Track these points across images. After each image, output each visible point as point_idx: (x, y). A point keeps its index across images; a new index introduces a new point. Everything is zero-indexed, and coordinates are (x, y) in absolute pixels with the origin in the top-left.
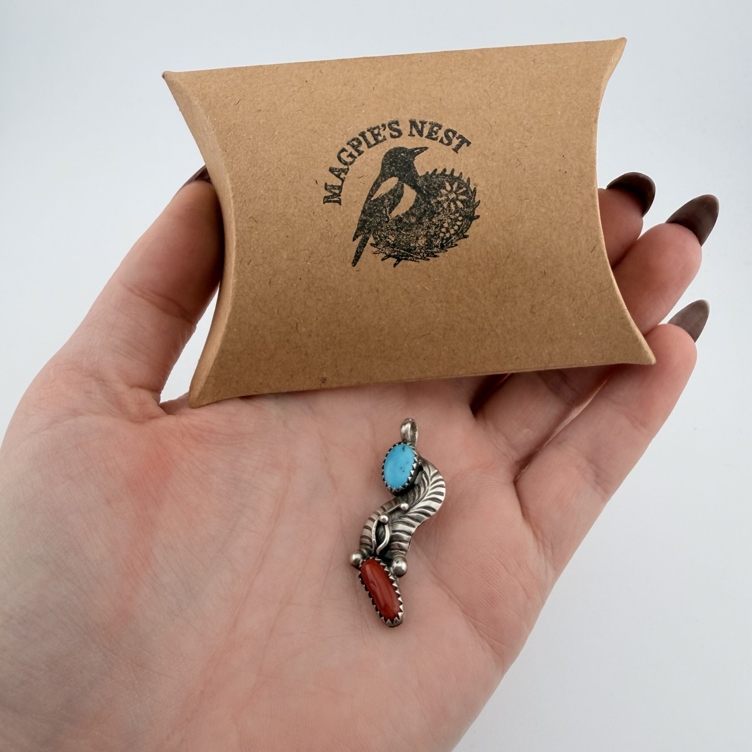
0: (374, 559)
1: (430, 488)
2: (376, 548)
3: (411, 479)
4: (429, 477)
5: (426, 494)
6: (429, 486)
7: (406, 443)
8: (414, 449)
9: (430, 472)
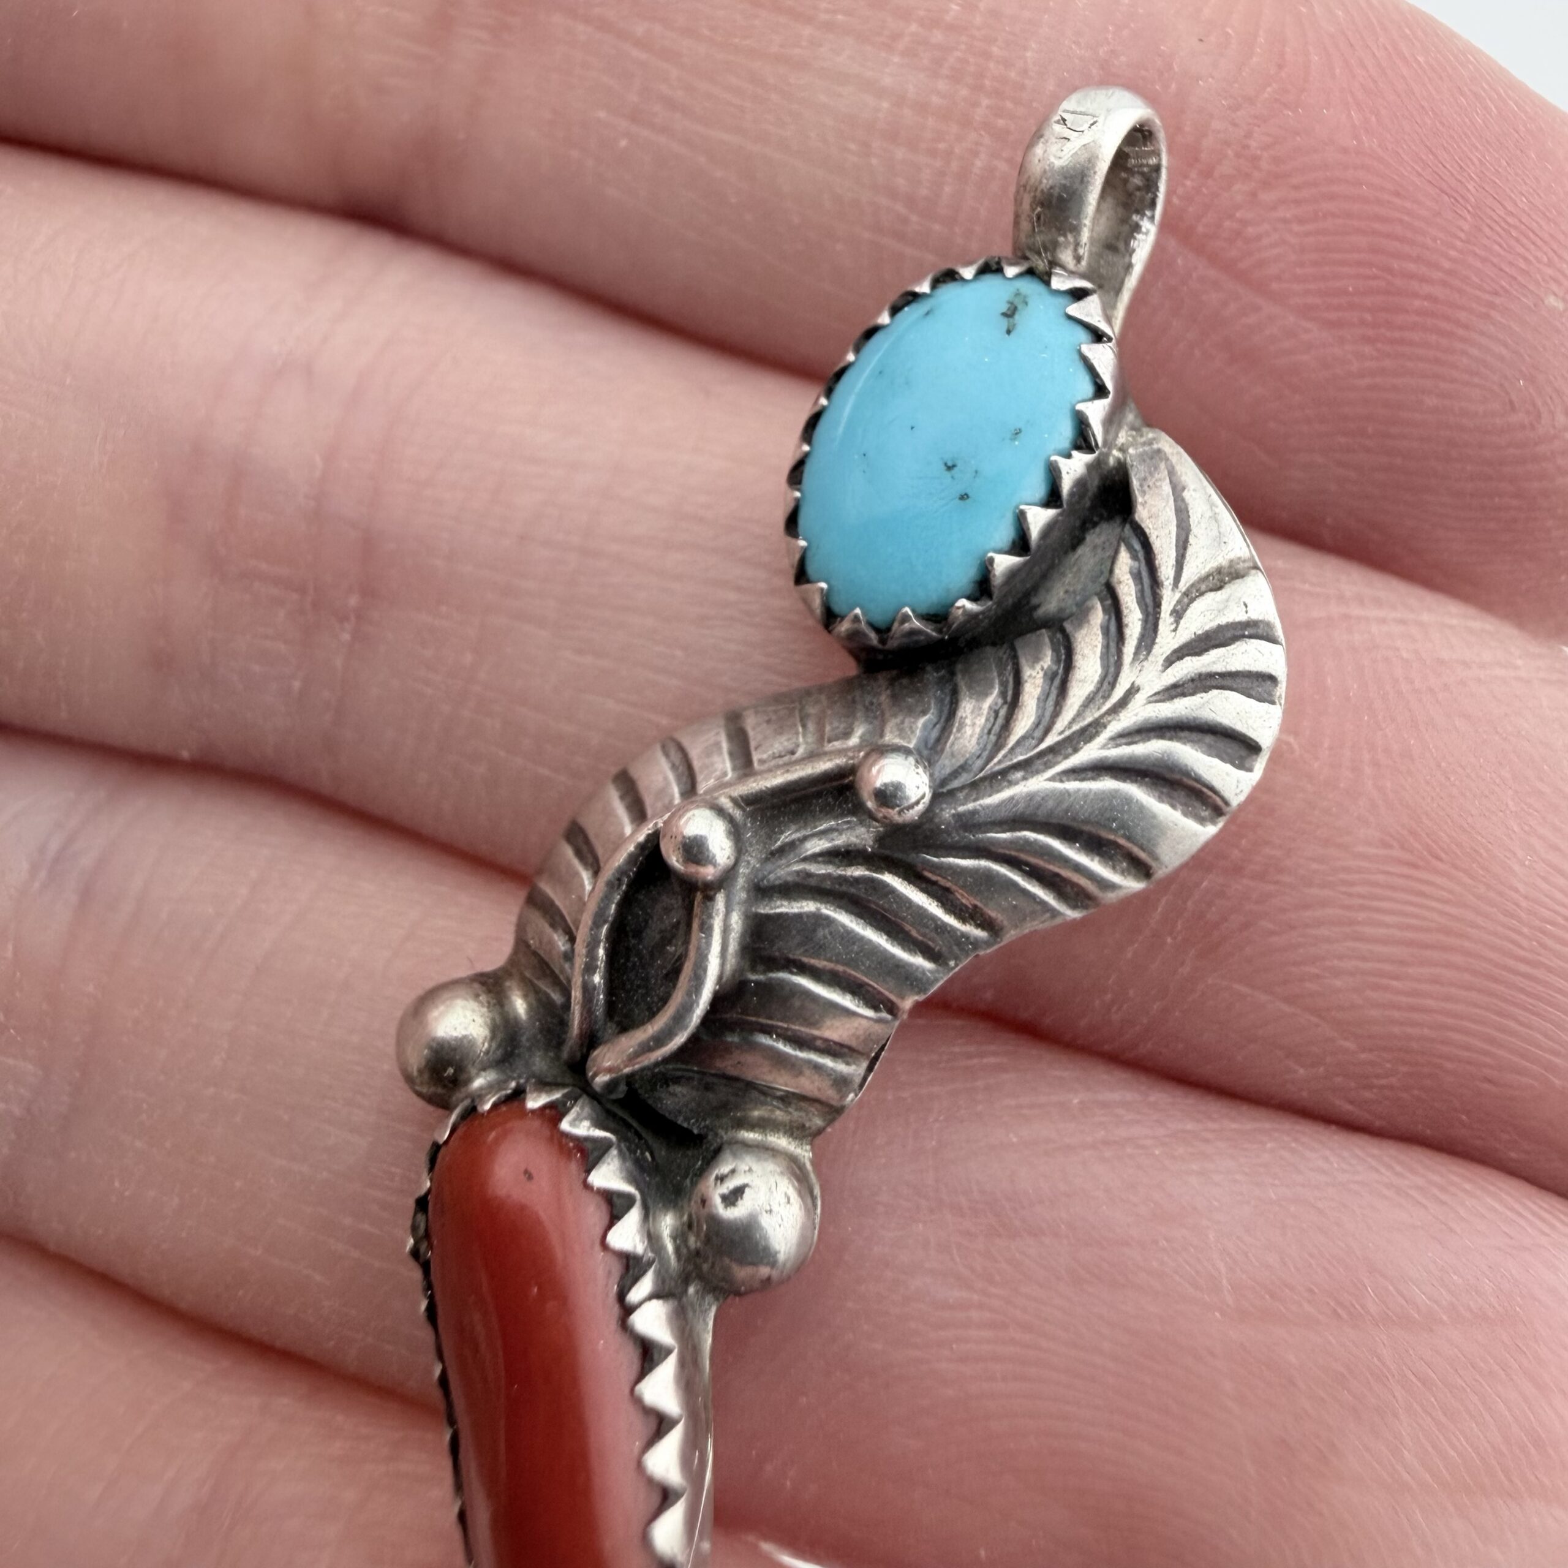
1: (1152, 677)
2: (591, 1039)
4: (1170, 587)
5: (1105, 720)
6: (1146, 659)
7: (1045, 279)
8: (1098, 336)
9: (1182, 545)
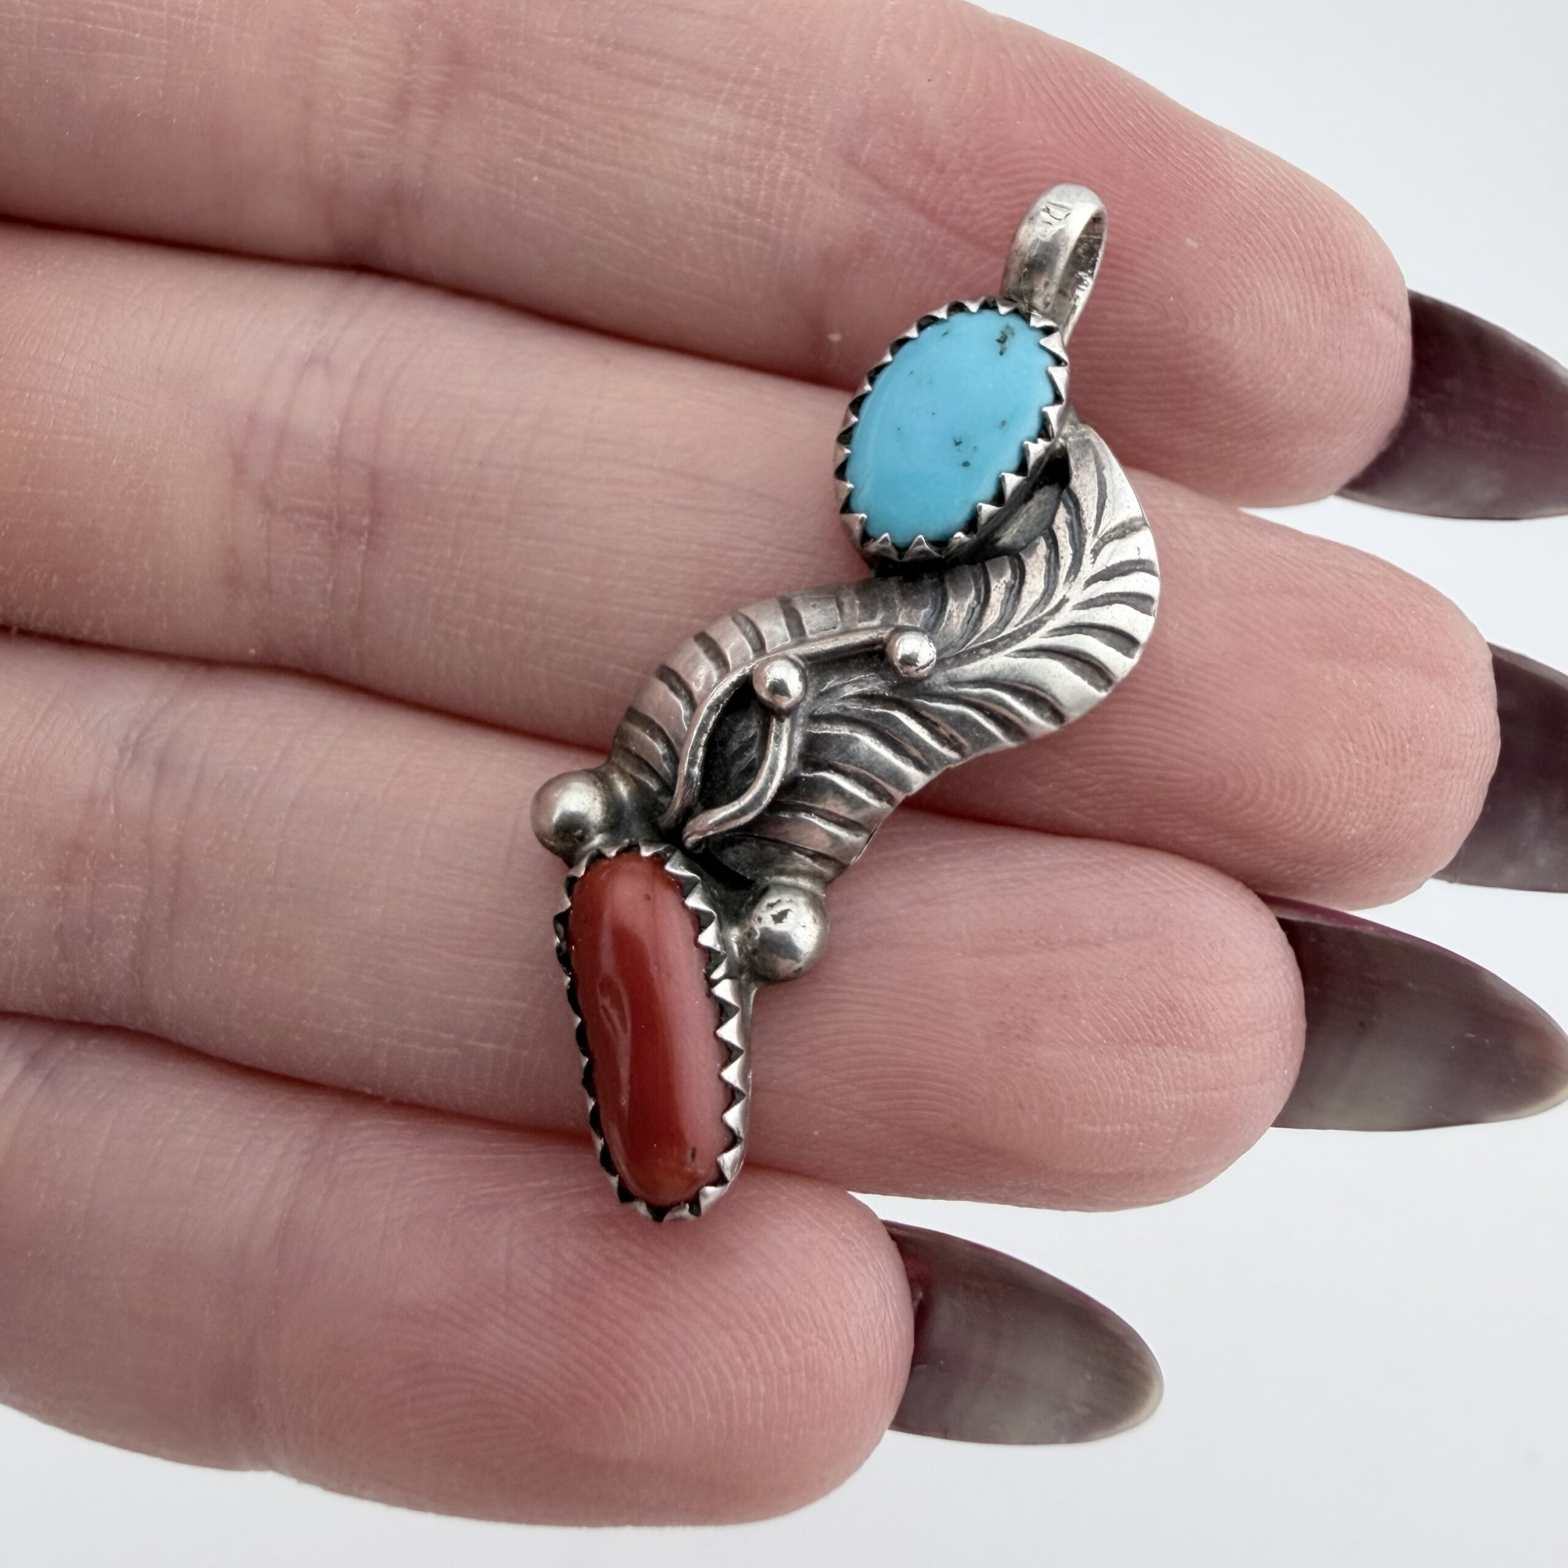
0: (659, 861)
1: (1077, 593)
2: (688, 813)
3: (991, 517)
4: (1091, 534)
5: (1045, 618)
6: (1074, 580)
7: (1026, 318)
8: (1058, 361)
9: (1101, 507)
